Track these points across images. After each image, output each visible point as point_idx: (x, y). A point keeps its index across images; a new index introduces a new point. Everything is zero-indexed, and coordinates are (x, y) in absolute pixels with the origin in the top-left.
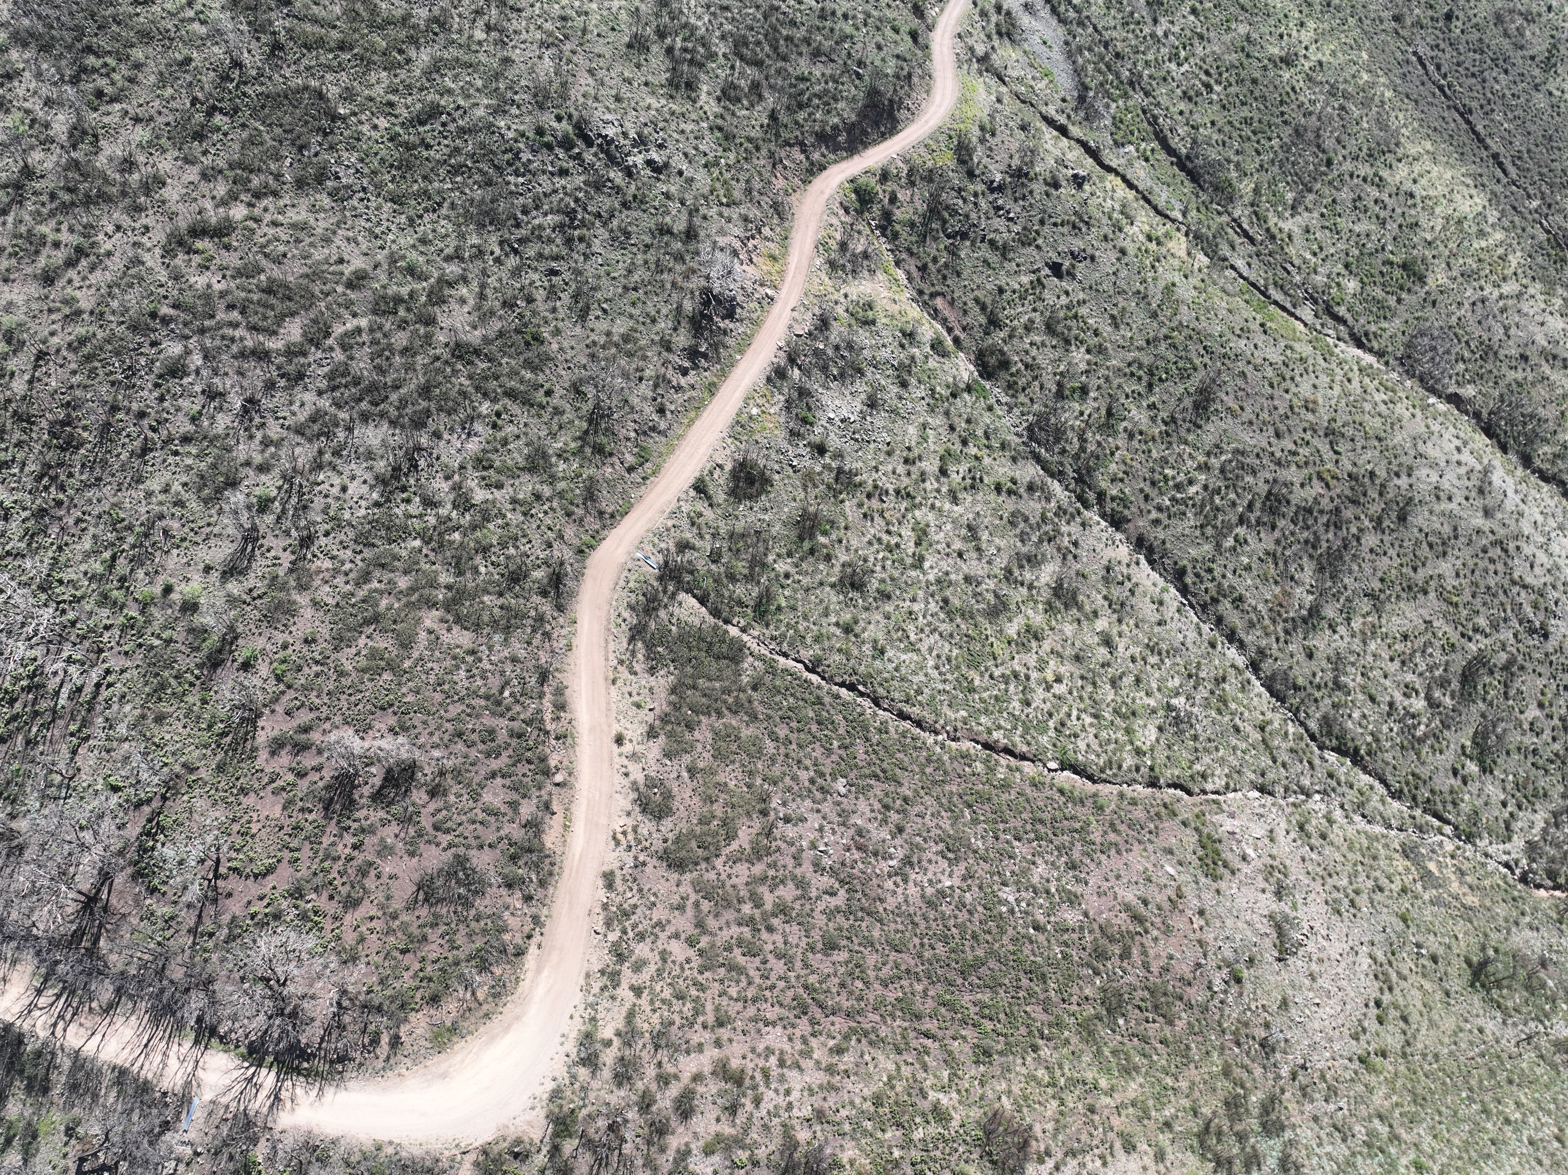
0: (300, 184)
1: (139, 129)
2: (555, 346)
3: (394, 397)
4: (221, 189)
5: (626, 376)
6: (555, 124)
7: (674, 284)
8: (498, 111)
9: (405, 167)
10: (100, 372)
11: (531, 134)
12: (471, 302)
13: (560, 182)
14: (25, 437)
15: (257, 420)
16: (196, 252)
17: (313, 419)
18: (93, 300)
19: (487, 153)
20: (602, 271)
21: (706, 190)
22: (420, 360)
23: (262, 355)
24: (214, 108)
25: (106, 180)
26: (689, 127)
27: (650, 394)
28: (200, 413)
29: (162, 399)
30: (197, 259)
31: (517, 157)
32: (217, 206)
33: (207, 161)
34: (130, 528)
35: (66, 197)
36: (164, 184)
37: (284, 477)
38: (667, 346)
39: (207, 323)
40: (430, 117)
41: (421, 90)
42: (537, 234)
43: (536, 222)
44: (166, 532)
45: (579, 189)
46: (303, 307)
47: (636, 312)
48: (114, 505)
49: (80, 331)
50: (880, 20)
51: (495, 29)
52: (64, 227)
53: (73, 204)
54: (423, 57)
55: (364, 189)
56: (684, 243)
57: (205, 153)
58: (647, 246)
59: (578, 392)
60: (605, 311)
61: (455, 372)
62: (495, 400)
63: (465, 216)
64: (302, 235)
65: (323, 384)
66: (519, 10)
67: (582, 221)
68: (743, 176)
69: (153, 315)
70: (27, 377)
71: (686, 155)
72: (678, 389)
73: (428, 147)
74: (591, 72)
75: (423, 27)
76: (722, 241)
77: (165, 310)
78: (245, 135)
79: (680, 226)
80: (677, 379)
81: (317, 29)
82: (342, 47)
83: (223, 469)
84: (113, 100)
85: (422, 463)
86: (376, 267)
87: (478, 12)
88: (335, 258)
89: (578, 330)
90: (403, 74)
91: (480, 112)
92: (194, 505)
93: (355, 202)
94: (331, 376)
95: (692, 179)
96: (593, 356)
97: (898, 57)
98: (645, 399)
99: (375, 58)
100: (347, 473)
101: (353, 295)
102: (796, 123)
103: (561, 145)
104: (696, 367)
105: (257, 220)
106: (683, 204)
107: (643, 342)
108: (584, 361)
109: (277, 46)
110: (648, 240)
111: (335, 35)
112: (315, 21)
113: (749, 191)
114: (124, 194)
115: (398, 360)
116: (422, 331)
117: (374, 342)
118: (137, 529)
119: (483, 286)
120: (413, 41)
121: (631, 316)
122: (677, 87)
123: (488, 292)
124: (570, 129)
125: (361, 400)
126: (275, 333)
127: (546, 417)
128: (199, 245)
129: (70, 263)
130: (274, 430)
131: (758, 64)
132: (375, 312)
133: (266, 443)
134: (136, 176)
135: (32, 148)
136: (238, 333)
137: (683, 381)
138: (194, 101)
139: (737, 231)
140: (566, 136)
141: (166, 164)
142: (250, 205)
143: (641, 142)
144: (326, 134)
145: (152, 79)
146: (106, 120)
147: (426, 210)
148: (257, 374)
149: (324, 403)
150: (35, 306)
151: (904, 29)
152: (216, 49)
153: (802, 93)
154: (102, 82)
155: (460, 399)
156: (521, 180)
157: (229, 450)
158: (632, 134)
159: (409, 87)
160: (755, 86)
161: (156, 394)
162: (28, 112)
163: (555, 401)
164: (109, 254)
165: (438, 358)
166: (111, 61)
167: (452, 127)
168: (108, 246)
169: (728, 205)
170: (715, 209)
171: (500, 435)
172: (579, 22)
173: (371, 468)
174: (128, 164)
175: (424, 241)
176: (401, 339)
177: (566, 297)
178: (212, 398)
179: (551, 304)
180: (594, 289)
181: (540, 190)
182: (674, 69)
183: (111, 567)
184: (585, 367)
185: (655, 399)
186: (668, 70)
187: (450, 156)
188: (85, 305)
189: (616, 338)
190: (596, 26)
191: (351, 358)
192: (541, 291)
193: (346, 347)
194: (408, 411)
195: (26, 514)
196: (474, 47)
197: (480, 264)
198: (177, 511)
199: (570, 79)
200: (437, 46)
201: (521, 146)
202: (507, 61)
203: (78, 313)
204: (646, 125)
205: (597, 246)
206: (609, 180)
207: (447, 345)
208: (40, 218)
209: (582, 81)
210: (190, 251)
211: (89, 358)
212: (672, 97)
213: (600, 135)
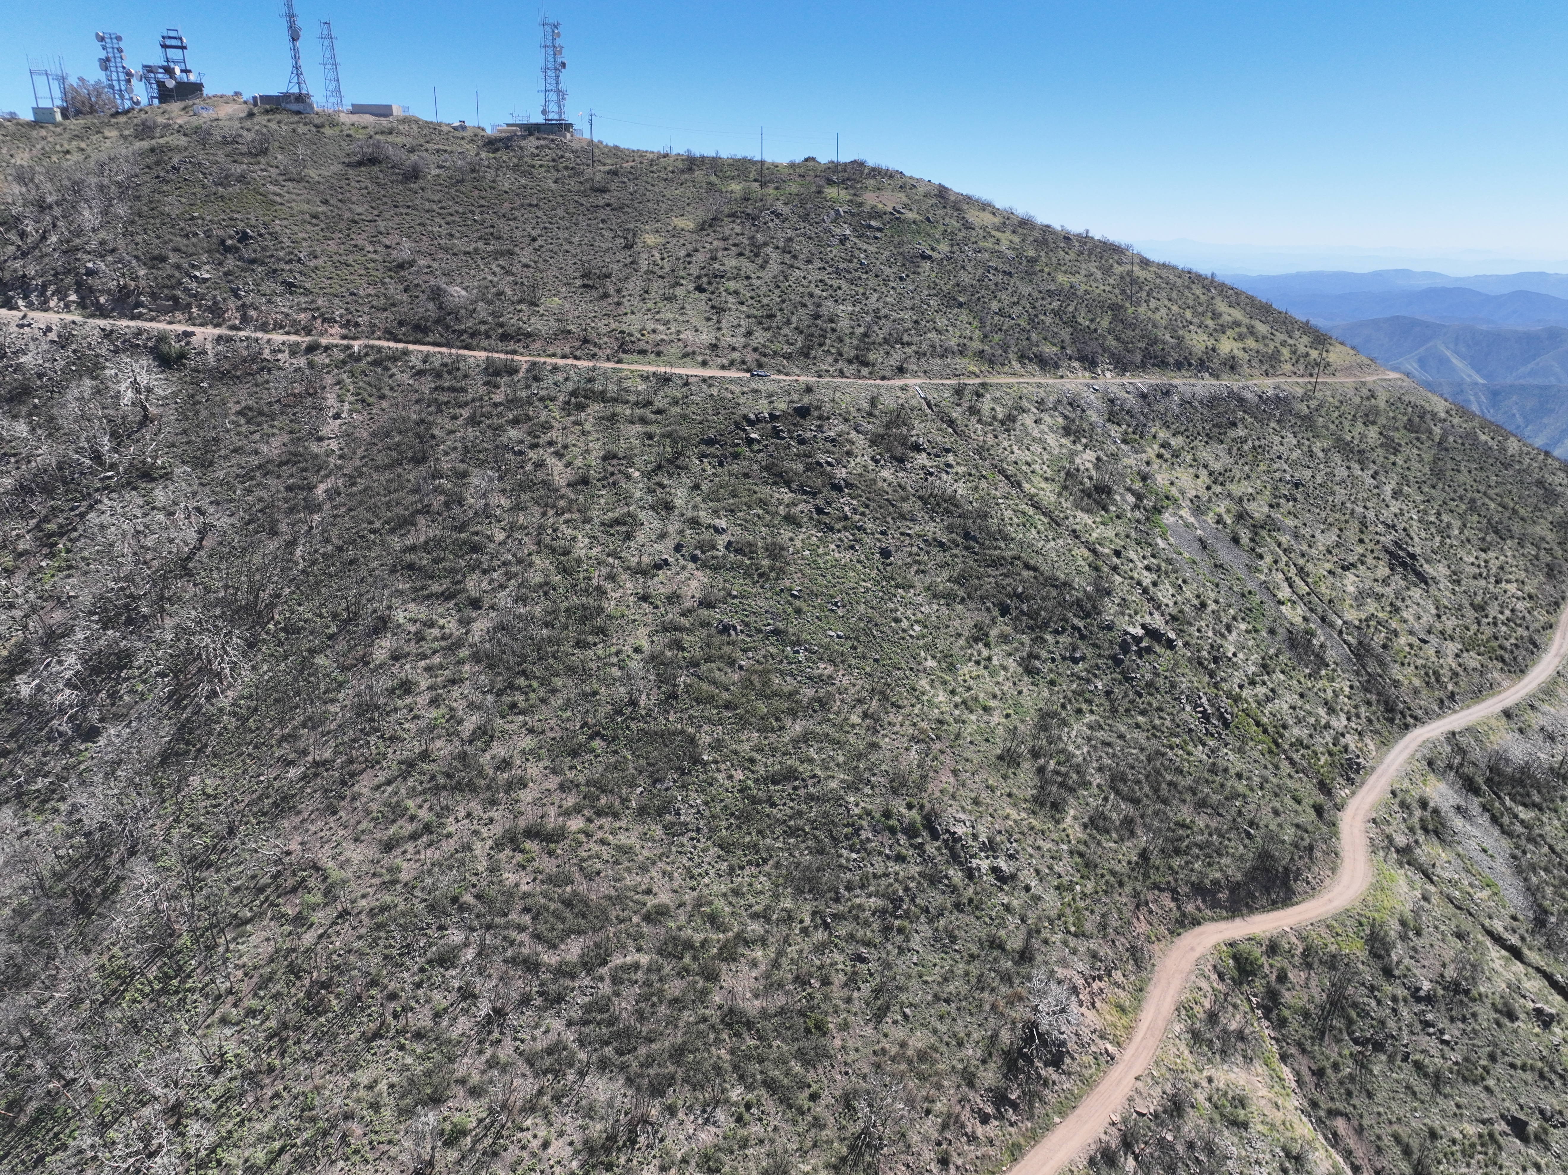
0: (642, 811)
1: (529, 737)
2: (838, 1042)
3: (643, 1051)
4: (570, 801)
5: (910, 1102)
6: (904, 811)
7: (994, 1007)
8: (851, 787)
9: (744, 818)
10: (381, 943)
11: (877, 815)
12: (763, 967)
13: (894, 867)
14: (285, 991)
15: (496, 1035)
16: (522, 851)
17: (549, 1051)
18: (413, 874)
19: (827, 823)
20: (915, 970)
21: (1053, 913)
22: (687, 1016)
23: (531, 966)
24: (598, 734)
25: (481, 774)
26: (1047, 845)
27: (935, 1135)
28: (445, 1010)
29: (419, 985)
30: (519, 857)
31: (857, 832)
32: (560, 815)
33: (570, 775)
34: (313, 1120)
35: (442, 781)
36: (525, 786)
37: (491, 1111)
38: (970, 1080)
39: (497, 920)
40: (785, 779)
41: (784, 754)
42: (855, 914)
43: (858, 901)
44: (344, 1136)
45: (913, 879)
46: (593, 928)
47: (942, 1028)
48: (316, 1088)
49: (387, 898)
50: (1278, 786)
51: (872, 717)
52: (426, 806)
53: (444, 787)
54: (798, 728)
55: (698, 830)
56: (1015, 963)
57: (571, 768)
58: (972, 956)
59: (849, 1106)
60: (906, 1017)
61: (718, 1041)
62: (750, 1088)
63: (786, 878)
64: (623, 858)
65: (576, 1014)
66: (899, 707)
67: (907, 912)
68: (1099, 909)
69: (455, 900)
70: (320, 931)
71: (1037, 872)
72: (972, 1138)
73: (773, 805)
74: (955, 772)
75: (804, 703)
76: (1060, 972)
77: (468, 898)
78: (612, 760)
79: (1015, 943)
80: (973, 1125)
81: (712, 689)
82: (727, 706)
83: (436, 1080)
84: (522, 712)
85: (642, 1140)
86: (680, 906)
87: (860, 701)
88: (644, 887)
89: (869, 1031)
90: (773, 737)
91: (834, 785)
92: (387, 1113)
93: (684, 840)
94: (588, 1008)
95: (1039, 898)
96: (878, 1066)
97: (1298, 826)
98: (926, 1139)
99: (753, 720)
100: (557, 1126)
101: (645, 928)
102: (1170, 868)
103: (905, 831)
104: (1000, 1117)
105: (588, 835)
106: (1023, 921)
107: (941, 1067)
108: (866, 1069)
109: (673, 696)
110: (975, 950)
111: (726, 695)
112: (714, 682)
113: (1103, 927)
114: (489, 787)
115: (663, 1010)
116: (699, 985)
117: (647, 984)
118: (321, 1124)
119: (780, 954)
120: (793, 714)
121: (935, 1031)
122: (1042, 805)
123: (784, 961)
124: (918, 818)
125: (607, 1043)
126: (555, 947)
127: (802, 1127)
128: (528, 845)
129: (414, 837)
130: (505, 1052)
131: (1135, 801)
132: (660, 952)
133: (492, 1064)
134: (506, 775)
135: (439, 737)
136: (524, 937)
137: (980, 1131)
138: (584, 725)
139: (1081, 967)
140: (912, 825)
141: (534, 770)
142: (590, 820)
143: (991, 847)
144: (683, 774)
145: (560, 702)
146: (507, 727)
147: (750, 863)
148: (519, 985)
149: (570, 1036)
150: (365, 868)
151: (1307, 801)
152: (622, 690)
153: (1180, 839)
154: (519, 698)
155: (712, 1075)
156: (854, 855)
157: (451, 1060)
158: (983, 838)
159: (774, 750)
160: (1128, 823)
161: (417, 979)
162: (452, 709)
163: (818, 1109)
164: (449, 836)
165: (705, 1020)
166: (535, 684)
167: (802, 792)
168: (451, 829)
169: (1076, 935)
170: (1060, 936)
171: (742, 1132)
172: (955, 728)
173: (583, 1128)
174: (505, 764)
175: (736, 892)
176: (675, 987)
177: (866, 989)
178: (465, 999)
179: (846, 992)
180: (899, 988)
181: (871, 870)
182: (1042, 787)
183: (273, 1161)
184: (864, 1077)
185: (939, 1144)
186: (1035, 787)
187: (791, 818)
188: (404, 876)
189: (910, 1053)
190: (971, 734)
191: (617, 994)
192: (841, 975)
193: (616, 980)
194: (651, 1071)
195: (236, 1072)
196: (846, 728)
197: (785, 930)
198: (368, 1114)
199: (931, 774)
200: (812, 721)
201: (864, 823)
202: (874, 746)
203: (395, 882)
204: (1000, 832)
205: (916, 942)
206: (946, 877)
207: (720, 1007)
208: (413, 793)
209: (943, 778)
210: (517, 849)
211: (379, 927)
212: (1034, 813)
213: (948, 831)
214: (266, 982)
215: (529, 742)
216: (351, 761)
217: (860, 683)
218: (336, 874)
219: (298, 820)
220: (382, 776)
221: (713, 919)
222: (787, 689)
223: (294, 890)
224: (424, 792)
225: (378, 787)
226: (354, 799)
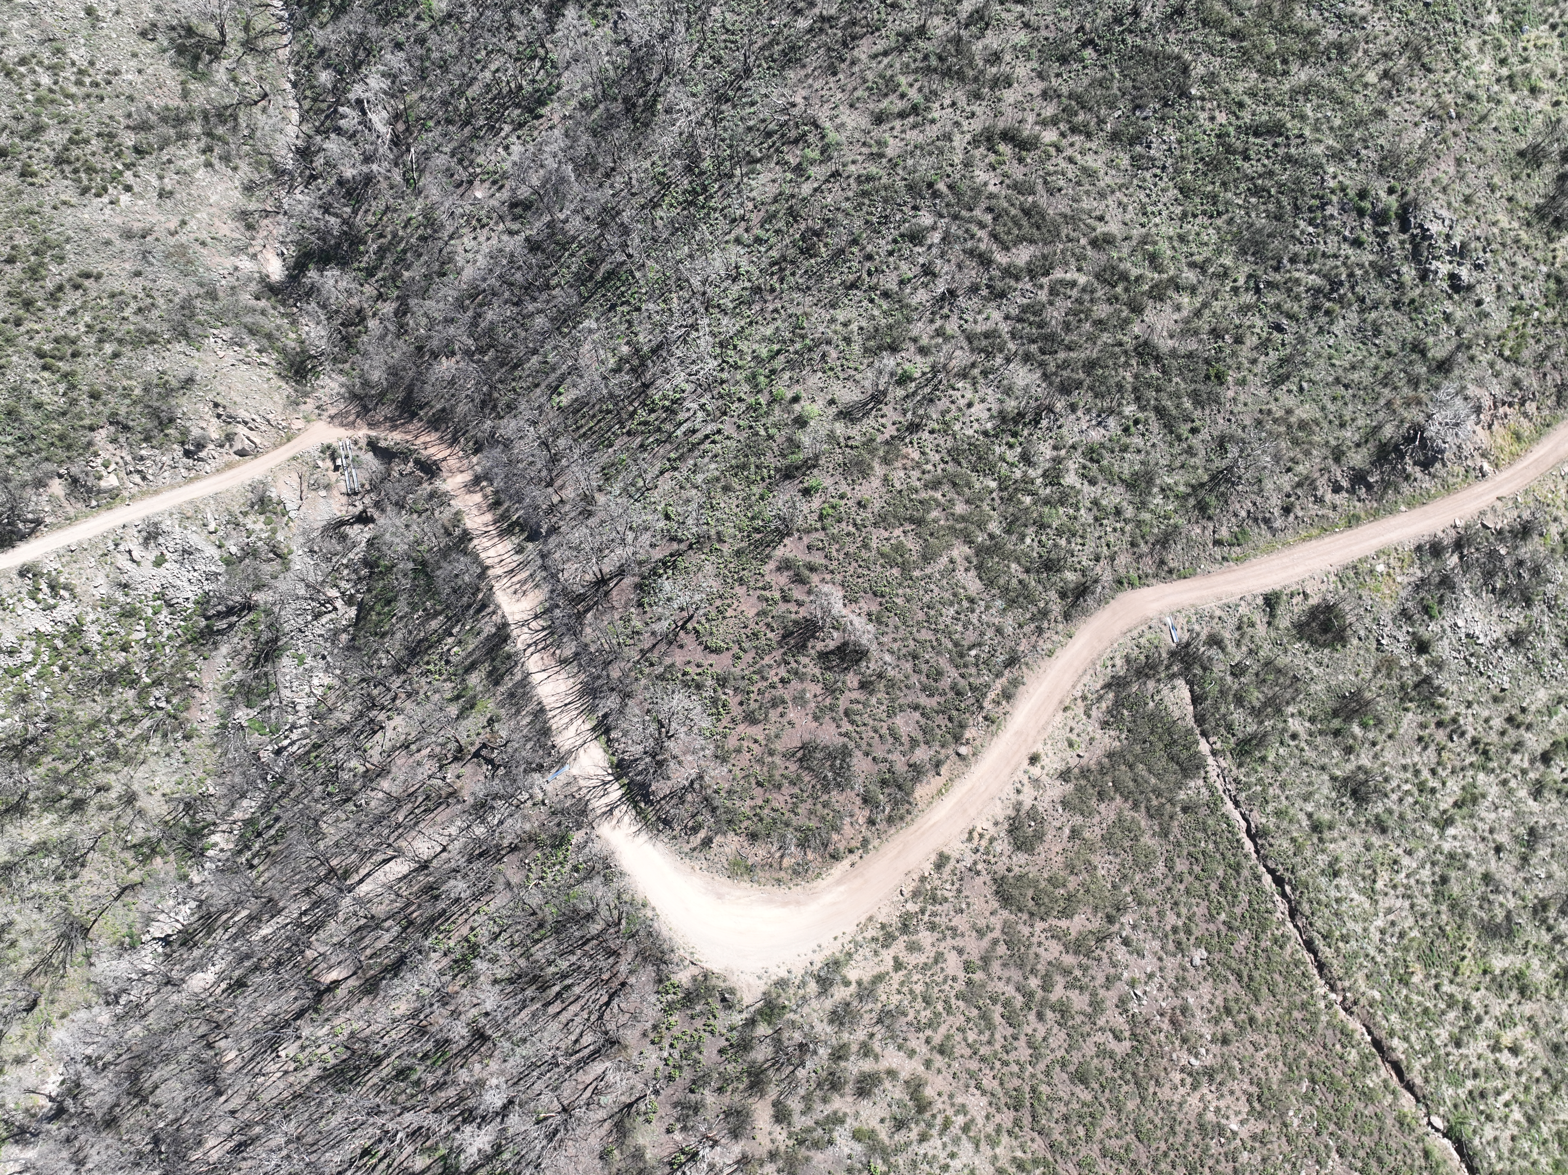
0: (1115, 137)
1: (1023, 33)
2: (1231, 394)
3: (1062, 355)
4: (1050, 110)
5: (1277, 458)
6: (1383, 195)
7: (1389, 404)
8: (1336, 156)
9: (1213, 165)
10: (865, 209)
11: (1351, 193)
12: (1185, 313)
13: (1347, 250)
14: (785, 229)
15: (946, 311)
16: (995, 152)
17: (987, 335)
18: (898, 151)
19: (1297, 189)
20: (1327, 351)
21: (1494, 333)
22: (1106, 337)
23: (985, 261)
24: (1091, 42)
25: (971, 64)
26: (1523, 262)
27: (1288, 488)
28: (909, 280)
29: (891, 253)
30: (992, 157)
31: (1323, 207)
32: (1037, 123)
33: (1055, 82)
34: (803, 337)
36: (1010, 86)
37: (933, 367)
38: (1338, 455)
39: (964, 213)
40: (1269, 132)
41: (1278, 104)
42: (1289, 287)
43: (1297, 275)
44: (824, 356)
45: (1361, 266)
46: (1044, 240)
47: (1331, 408)
48: (805, 314)
49: (873, 169)
51: (1392, 78)
52: (917, 85)
53: (935, 70)
54: (1302, 75)
55: (1164, 168)
56: (1430, 371)
57: (1058, 75)
58: (1389, 354)
59: (1221, 445)
60: (1301, 389)
61: (1127, 364)
62: (1142, 409)
63: (1234, 236)
64: (1085, 180)
65: (1014, 311)
66: (1430, 71)
67: (1342, 297)
68: (1547, 340)
69: (930, 185)
70: (816, 185)
71: (1499, 288)
72: (1319, 500)
73: (1247, 158)
74: (1459, 162)
75: (1322, 48)
76: (1472, 390)
77: (941, 186)
78: (1100, 75)
79: (1438, 353)
80: (1324, 489)
81: (1224, 10)
82: (1236, 35)
83: (895, 333)
85: (1044, 423)
86: (1126, 239)
87: (1386, 56)
88: (1098, 213)
89: (1263, 392)
90: (1272, 82)
91: (1318, 150)
92: (856, 347)
93: (1148, 175)
94: (1024, 309)
95: (1487, 315)
96: (1259, 423)
98: (1279, 489)
99: (1258, 57)
100: (981, 394)
101: (1090, 252)
103: (1374, 216)
104: (1352, 491)
105: (1059, 150)
106: (1458, 333)
107: (1316, 438)
108: (1247, 422)
109: (1179, 11)
110: (1394, 348)
111: (1237, 22)
113: (1542, 358)
114: (976, 79)
115: (1087, 326)
116: (1124, 314)
117: (1079, 301)
118: (807, 341)
119: (1205, 305)
120: (1304, 57)
121: (1323, 409)
122: (1542, 218)
123: (1207, 313)
124: (1395, 205)
125: (1034, 342)
126: (1008, 249)
127: (1176, 450)
128: (1002, 147)
129: (902, 115)
130: (952, 327)
132: (1097, 276)
133: (940, 332)
134: (994, 70)
136: (981, 233)
137: (1329, 497)
138: (1081, 29)
139: (1497, 390)
140: (1385, 211)
141: (1022, 70)
142: (1063, 135)
143: (1461, 253)
144: (1166, 105)
146: (1004, 15)
147: (1204, 213)
148: (972, 273)
149: (1005, 328)
150: (857, 135)
155: (1114, 390)
156: (1311, 229)
157: (909, 322)
158: (1456, 242)
159: (1268, 97)
161: (889, 248)
163: (1195, 441)
164: (933, 121)
165: (1120, 344)
167: (1281, 151)
168: (936, 115)
169: (1507, 360)
170: (1490, 356)
171: (1125, 440)
172: (1484, 107)
173: (1001, 401)
174: (995, 58)
175: (1182, 239)
176: (1102, 311)
177: (1273, 356)
178: (926, 274)
179: (1255, 354)
180: (1306, 364)
181: (1322, 247)
182: (1554, 198)
183: (773, 358)
184: (1244, 428)
185: (1288, 496)
186: (1545, 196)
187: (1260, 176)
188: (890, 152)
189: (1293, 420)
190: (1500, 119)
191: (1051, 303)
192: (1255, 339)
193: (1053, 292)
194: (1065, 373)
195: (748, 285)
196: (1357, 87)
197: (1217, 284)
198: (842, 345)
199: (1432, 159)
200: (1322, 71)
201: (1335, 199)
202: (1380, 114)
203: (881, 155)
204: (1478, 239)
205: (1338, 327)
206: (1398, 273)
207: (1137, 338)
208: (906, 69)
209: (1443, 167)
210: (992, 149)
211: (864, 194)
212: (1529, 224)
213: (1421, 226)
214: (771, 217)
215: (1021, 38)
216: (854, 23)
217: (1395, 32)
218: (832, 136)
219: (803, 73)
220: (880, 47)
221: (1153, 259)
222: (1308, 25)
223: (796, 142)
224: (916, 71)
225: (875, 56)
226: (853, 63)
